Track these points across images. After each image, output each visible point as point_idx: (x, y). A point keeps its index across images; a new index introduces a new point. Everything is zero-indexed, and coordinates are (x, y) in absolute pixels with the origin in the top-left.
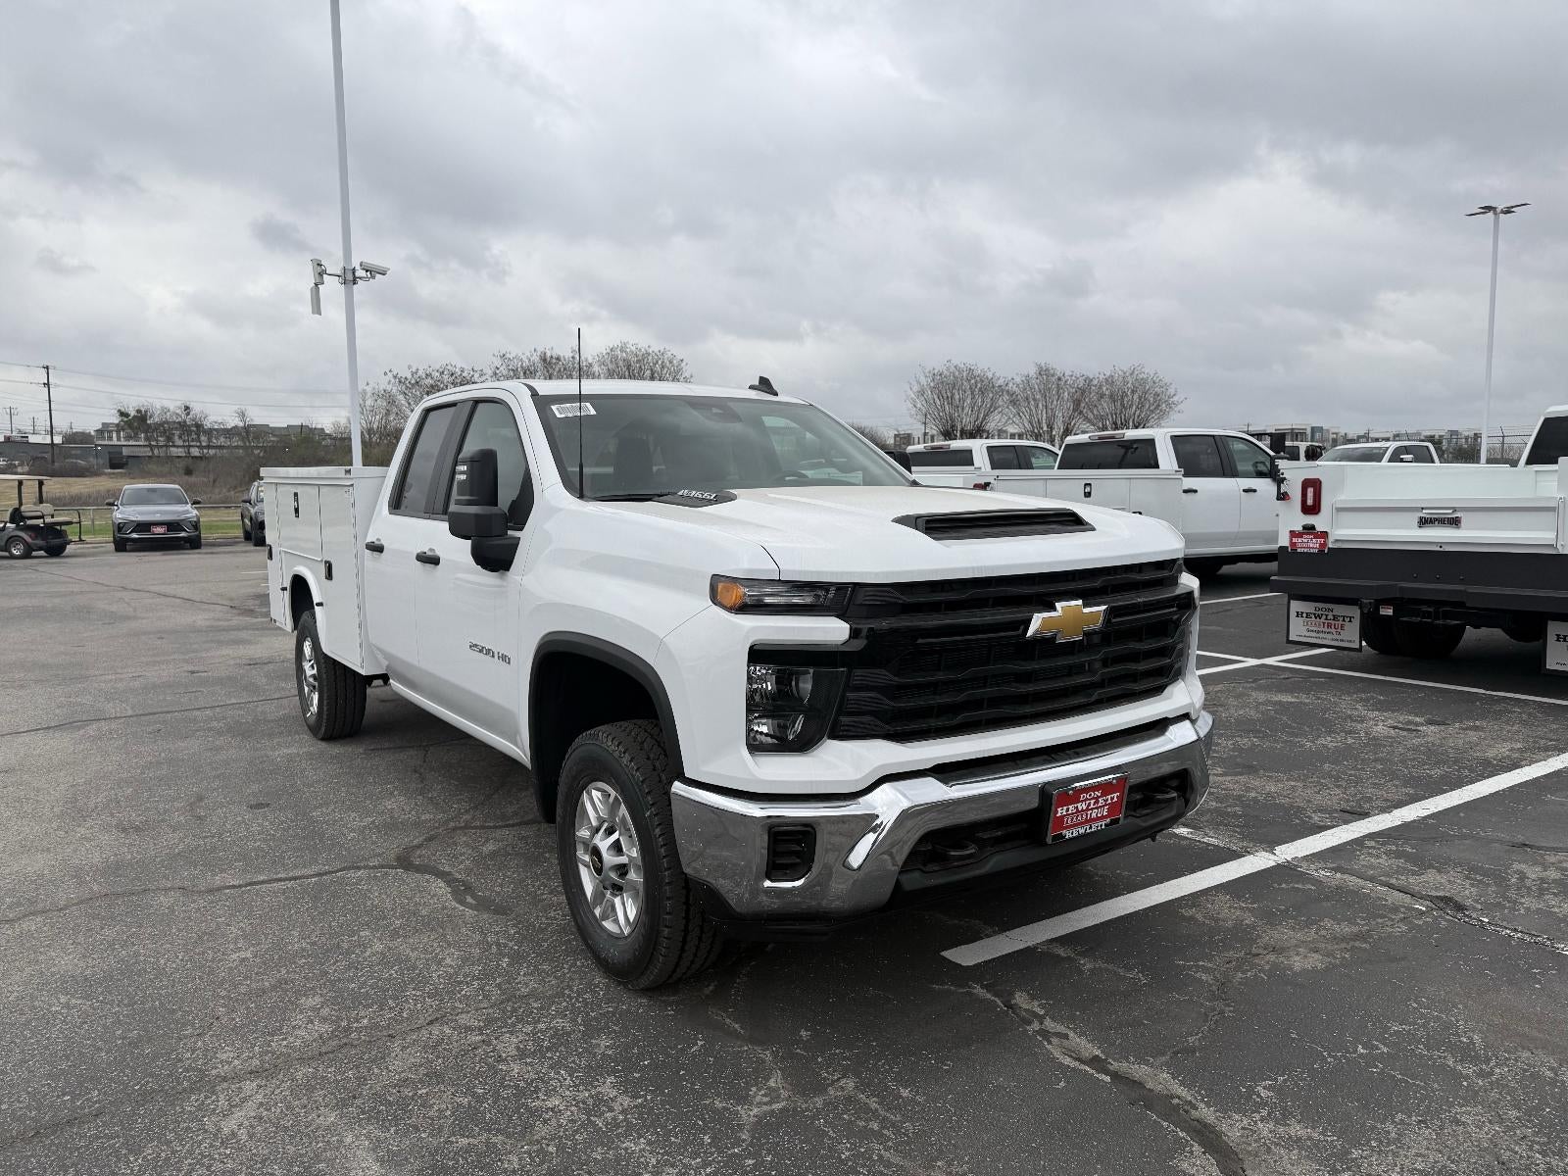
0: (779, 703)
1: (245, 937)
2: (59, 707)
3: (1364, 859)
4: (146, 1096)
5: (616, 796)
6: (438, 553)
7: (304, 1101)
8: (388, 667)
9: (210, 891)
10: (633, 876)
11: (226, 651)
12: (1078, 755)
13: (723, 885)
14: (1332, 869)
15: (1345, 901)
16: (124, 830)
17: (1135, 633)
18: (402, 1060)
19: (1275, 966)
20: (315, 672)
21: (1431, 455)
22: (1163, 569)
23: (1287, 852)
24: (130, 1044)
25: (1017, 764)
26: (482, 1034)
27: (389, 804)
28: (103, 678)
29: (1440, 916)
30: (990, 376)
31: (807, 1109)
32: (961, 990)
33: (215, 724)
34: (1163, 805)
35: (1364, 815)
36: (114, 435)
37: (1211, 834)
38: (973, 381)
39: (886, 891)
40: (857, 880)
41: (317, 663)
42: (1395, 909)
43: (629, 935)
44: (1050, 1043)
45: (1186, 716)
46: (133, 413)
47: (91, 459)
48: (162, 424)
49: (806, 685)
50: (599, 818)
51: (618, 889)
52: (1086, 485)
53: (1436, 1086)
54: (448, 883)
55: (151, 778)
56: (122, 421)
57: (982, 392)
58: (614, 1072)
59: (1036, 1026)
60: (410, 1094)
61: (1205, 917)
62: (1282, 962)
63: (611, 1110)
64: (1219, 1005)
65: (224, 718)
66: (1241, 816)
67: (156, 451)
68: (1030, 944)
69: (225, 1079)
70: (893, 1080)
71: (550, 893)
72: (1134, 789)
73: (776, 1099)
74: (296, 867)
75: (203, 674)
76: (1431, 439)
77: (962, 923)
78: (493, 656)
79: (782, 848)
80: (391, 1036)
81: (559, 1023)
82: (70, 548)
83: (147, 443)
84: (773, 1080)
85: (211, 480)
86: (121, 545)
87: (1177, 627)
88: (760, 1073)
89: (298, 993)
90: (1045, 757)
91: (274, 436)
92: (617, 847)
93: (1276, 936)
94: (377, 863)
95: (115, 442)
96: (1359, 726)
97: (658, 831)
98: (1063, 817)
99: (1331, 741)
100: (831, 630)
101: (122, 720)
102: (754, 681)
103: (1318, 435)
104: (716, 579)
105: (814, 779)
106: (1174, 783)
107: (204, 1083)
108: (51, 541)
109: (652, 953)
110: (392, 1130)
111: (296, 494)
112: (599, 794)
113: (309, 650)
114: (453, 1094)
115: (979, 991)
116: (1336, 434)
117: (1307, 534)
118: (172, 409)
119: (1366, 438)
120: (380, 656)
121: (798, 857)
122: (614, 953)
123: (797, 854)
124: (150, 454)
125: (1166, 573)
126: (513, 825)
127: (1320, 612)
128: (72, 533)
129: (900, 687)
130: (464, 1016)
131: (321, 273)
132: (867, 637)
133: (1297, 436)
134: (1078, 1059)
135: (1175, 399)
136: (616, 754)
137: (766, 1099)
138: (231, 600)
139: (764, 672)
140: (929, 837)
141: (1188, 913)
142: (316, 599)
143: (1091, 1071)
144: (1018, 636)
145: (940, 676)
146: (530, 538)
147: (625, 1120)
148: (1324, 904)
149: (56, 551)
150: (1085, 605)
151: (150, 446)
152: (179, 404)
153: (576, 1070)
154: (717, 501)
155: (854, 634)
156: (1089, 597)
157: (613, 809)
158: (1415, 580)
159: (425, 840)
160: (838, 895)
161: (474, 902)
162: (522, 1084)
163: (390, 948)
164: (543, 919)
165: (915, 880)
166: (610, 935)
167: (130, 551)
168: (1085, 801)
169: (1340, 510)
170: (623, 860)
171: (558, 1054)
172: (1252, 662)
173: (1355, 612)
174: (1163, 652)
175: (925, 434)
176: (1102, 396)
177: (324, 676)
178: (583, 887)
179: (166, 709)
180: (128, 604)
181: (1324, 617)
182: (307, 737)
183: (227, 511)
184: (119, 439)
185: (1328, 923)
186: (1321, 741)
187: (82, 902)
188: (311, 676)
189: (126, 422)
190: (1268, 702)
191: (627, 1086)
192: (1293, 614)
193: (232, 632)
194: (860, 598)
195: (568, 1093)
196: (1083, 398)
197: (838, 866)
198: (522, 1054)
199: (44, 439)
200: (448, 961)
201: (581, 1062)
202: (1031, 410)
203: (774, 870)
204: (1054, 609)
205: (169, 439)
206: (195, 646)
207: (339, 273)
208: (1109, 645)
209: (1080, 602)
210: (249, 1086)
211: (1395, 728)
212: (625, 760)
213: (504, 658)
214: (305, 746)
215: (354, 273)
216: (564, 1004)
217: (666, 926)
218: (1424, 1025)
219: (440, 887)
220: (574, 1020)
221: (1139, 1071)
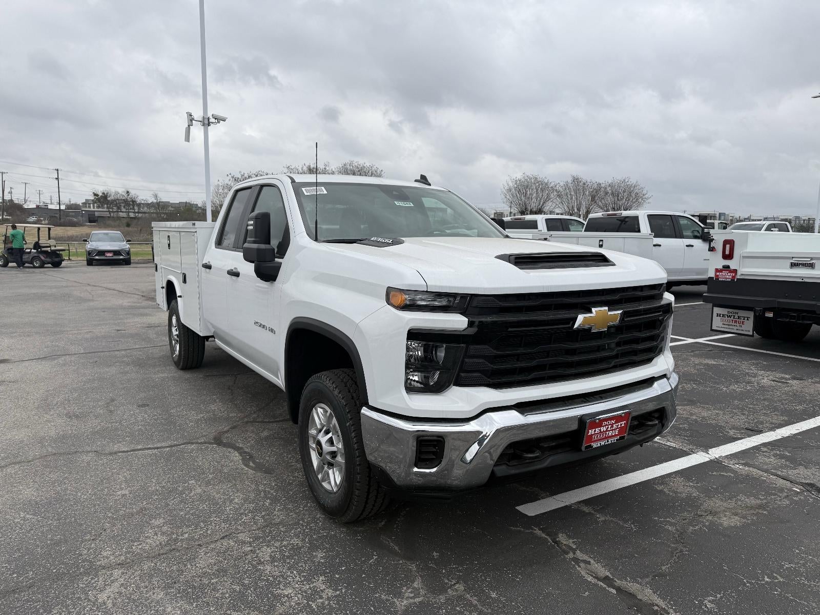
0: (425, 363)
1: (126, 481)
2: (46, 348)
3: (761, 459)
4: (59, 577)
5: (331, 413)
6: (239, 270)
7: (147, 584)
8: (214, 332)
9: (111, 454)
10: (340, 459)
11: (137, 319)
12: (602, 398)
13: (389, 467)
14: (743, 464)
15: (753, 485)
16: (70, 417)
17: (638, 327)
18: (205, 560)
19: (711, 522)
20: (177, 333)
21: (788, 228)
22: (655, 289)
23: (717, 452)
24: (54, 544)
25: (566, 403)
26: (251, 546)
27: (213, 407)
28: (71, 332)
29: (809, 496)
30: (546, 181)
31: (435, 603)
32: (527, 531)
33: (125, 359)
34: (650, 428)
35: (760, 432)
36: (92, 205)
37: (671, 440)
38: (537, 184)
39: (486, 475)
40: (469, 469)
41: (179, 328)
42: (781, 490)
43: (337, 492)
44: (580, 566)
45: (664, 376)
46: (100, 194)
47: (80, 218)
48: (115, 200)
49: (441, 354)
50: (321, 424)
51: (331, 465)
52: (600, 240)
53: (814, 605)
54: (241, 454)
55: (88, 388)
56: (95, 198)
57: (542, 190)
58: (324, 574)
59: (571, 555)
60: (207, 582)
61: (669, 491)
62: (716, 521)
63: (321, 597)
64: (680, 547)
65: (132, 356)
66: (688, 430)
67: (112, 214)
68: (567, 504)
69: (104, 568)
70: (487, 586)
71: (296, 462)
72: (634, 418)
73: (417, 595)
74: (159, 441)
75: (123, 332)
76: (786, 220)
77: (528, 489)
78: (266, 329)
79: (424, 449)
80: (200, 545)
81: (295, 541)
82: (64, 263)
83: (107, 210)
84: (416, 583)
85: (139, 229)
86: (90, 262)
87: (661, 323)
88: (409, 579)
89: (151, 517)
90: (582, 399)
91: (172, 207)
92: (331, 441)
93: (712, 504)
94: (203, 441)
95: (92, 209)
96: (753, 379)
97: (353, 434)
98: (592, 435)
99: (738, 388)
100: (457, 322)
101: (77, 356)
102: (410, 350)
103: (722, 218)
104: (389, 290)
105: (444, 410)
106: (656, 415)
107: (93, 570)
108: (54, 260)
109: (349, 504)
110: (195, 604)
111: (169, 237)
112: (322, 410)
113: (175, 321)
114: (230, 583)
115: (538, 532)
116: (733, 217)
117: (725, 270)
118: (120, 192)
119: (749, 219)
120: (210, 327)
121: (434, 455)
122: (328, 501)
123: (434, 453)
124: (109, 216)
125: (656, 292)
126: (278, 421)
127: (731, 314)
128: (65, 255)
129: (496, 357)
130: (242, 534)
131: (191, 119)
132: (478, 326)
133: (711, 217)
134: (596, 578)
135: (647, 196)
136: (332, 388)
137: (412, 595)
138: (143, 292)
139: (417, 345)
140: (512, 445)
141: (660, 488)
142: (178, 294)
143: (605, 586)
144: (569, 328)
145: (521, 351)
146: (287, 263)
147: (329, 604)
148: (739, 485)
149: (57, 264)
150: (609, 310)
151: (109, 211)
152: (123, 190)
153: (302, 571)
154: (393, 244)
155: (471, 324)
156: (612, 305)
157: (329, 419)
158: (786, 297)
159: (231, 428)
160: (458, 476)
161: (254, 466)
162: (271, 578)
163: (205, 492)
164: (291, 477)
165: (502, 471)
166: (326, 490)
167: (94, 265)
168: (605, 426)
169: (744, 257)
170: (334, 449)
171: (293, 561)
172: (690, 341)
173: (751, 315)
174: (653, 338)
175: (511, 213)
176: (607, 193)
177: (182, 335)
178: (312, 462)
179: (101, 350)
180: (90, 293)
181: (732, 317)
182: (173, 368)
183: (146, 246)
184: (94, 208)
185: (742, 497)
186: (732, 387)
187: (41, 457)
188: (175, 335)
189: (97, 199)
190: (700, 364)
191: (332, 583)
192: (715, 315)
193: (141, 310)
194: (475, 303)
195: (297, 586)
196: (596, 194)
197: (458, 461)
198: (273, 559)
199: (56, 207)
200: (236, 500)
201: (306, 566)
202: (568, 200)
203: (420, 461)
204: (591, 312)
205: (119, 208)
206: (122, 316)
207: (201, 120)
208: (622, 334)
209: (606, 308)
210: (117, 573)
211: (773, 381)
212: (336, 392)
213: (272, 330)
214: (172, 372)
215: (209, 120)
216: (299, 530)
217: (357, 490)
218: (804, 565)
219: (236, 456)
220: (303, 540)
221: (633, 587)
